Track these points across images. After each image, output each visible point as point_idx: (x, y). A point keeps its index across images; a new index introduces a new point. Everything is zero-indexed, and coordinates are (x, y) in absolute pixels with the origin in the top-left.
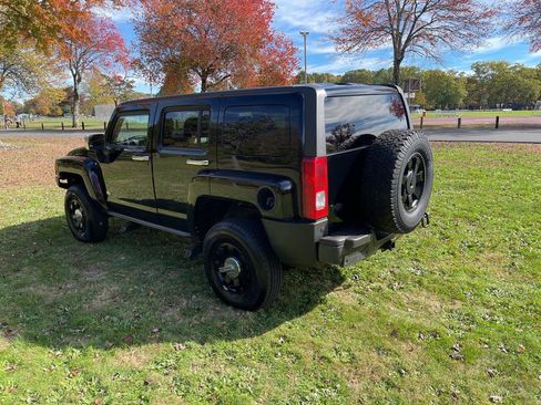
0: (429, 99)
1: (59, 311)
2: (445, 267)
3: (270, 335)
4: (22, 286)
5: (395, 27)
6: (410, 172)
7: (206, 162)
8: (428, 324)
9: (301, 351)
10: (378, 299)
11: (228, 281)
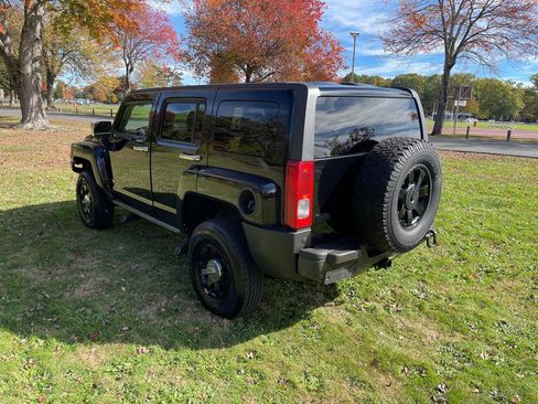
0: (482, 108)
1: (40, 297)
2: (453, 292)
3: (240, 348)
4: (16, 266)
5: (448, 31)
6: (411, 186)
7: (197, 158)
8: (416, 356)
9: (267, 371)
10: (368, 320)
11: (209, 284)
